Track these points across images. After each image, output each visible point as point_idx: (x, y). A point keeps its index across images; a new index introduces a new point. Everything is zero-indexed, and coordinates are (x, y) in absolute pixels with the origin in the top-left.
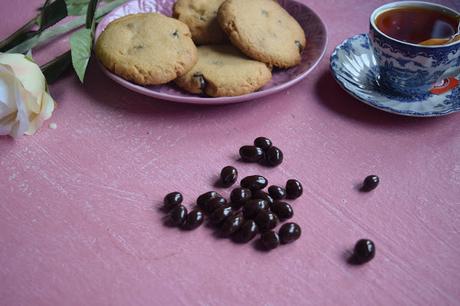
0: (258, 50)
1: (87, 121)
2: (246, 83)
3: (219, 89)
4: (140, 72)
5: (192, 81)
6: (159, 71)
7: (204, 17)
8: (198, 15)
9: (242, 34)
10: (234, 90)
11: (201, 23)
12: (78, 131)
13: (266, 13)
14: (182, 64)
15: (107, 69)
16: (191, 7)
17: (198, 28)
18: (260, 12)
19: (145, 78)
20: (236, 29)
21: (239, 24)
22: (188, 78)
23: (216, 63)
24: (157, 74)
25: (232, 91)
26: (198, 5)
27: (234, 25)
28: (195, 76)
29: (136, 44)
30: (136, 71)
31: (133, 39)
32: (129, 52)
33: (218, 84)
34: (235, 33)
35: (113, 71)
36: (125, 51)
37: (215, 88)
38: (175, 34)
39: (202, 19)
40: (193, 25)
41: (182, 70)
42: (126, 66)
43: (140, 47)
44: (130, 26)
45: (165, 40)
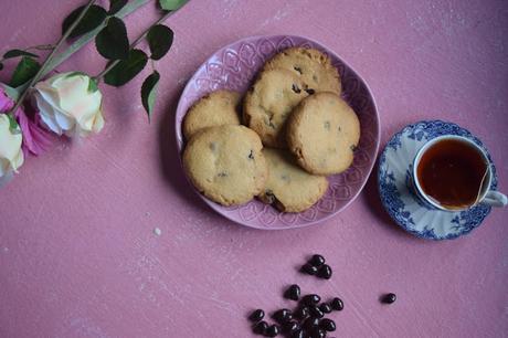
2: (308, 203)
4: (226, 200)
5: (265, 197)
7: (273, 122)
8: (267, 117)
11: (271, 131)
12: (178, 237)
13: (328, 124)
14: (258, 190)
15: (198, 191)
16: (261, 107)
17: (269, 135)
18: (323, 125)
20: (302, 156)
21: (305, 153)
25: (297, 210)
26: (267, 106)
27: (301, 152)
28: (268, 194)
29: (220, 171)
30: (223, 200)
31: (217, 164)
32: (215, 179)
33: (286, 205)
34: (302, 159)
35: (203, 193)
36: (211, 179)
37: (283, 207)
38: (250, 156)
39: (271, 125)
40: (264, 134)
42: (214, 195)
43: (224, 175)
44: (212, 146)
45: (242, 166)
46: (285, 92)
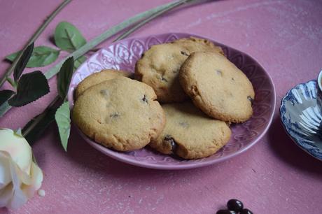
0: (220, 112)
1: (72, 186)
2: (213, 145)
3: (189, 151)
4: (119, 140)
5: (164, 144)
6: (136, 139)
7: (165, 77)
9: (204, 98)
10: (203, 152)
11: (164, 83)
12: (65, 197)
13: (220, 72)
14: (155, 130)
15: (88, 137)
16: (153, 67)
17: (162, 88)
18: (216, 72)
19: (124, 146)
20: (199, 94)
21: (201, 89)
22: (160, 141)
23: (182, 124)
24: (134, 142)
25: (201, 154)
26: (158, 66)
27: (196, 90)
28: (166, 139)
29: (112, 113)
30: (116, 140)
31: (108, 106)
32: (107, 121)
33: (188, 147)
34: (198, 97)
35: (93, 139)
36: (102, 120)
37: (185, 151)
38: (144, 99)
39: (163, 79)
40: (157, 86)
41: (155, 134)
42: (106, 136)
43: (116, 115)
44: (102, 93)
45: (136, 107)
46: (175, 56)
